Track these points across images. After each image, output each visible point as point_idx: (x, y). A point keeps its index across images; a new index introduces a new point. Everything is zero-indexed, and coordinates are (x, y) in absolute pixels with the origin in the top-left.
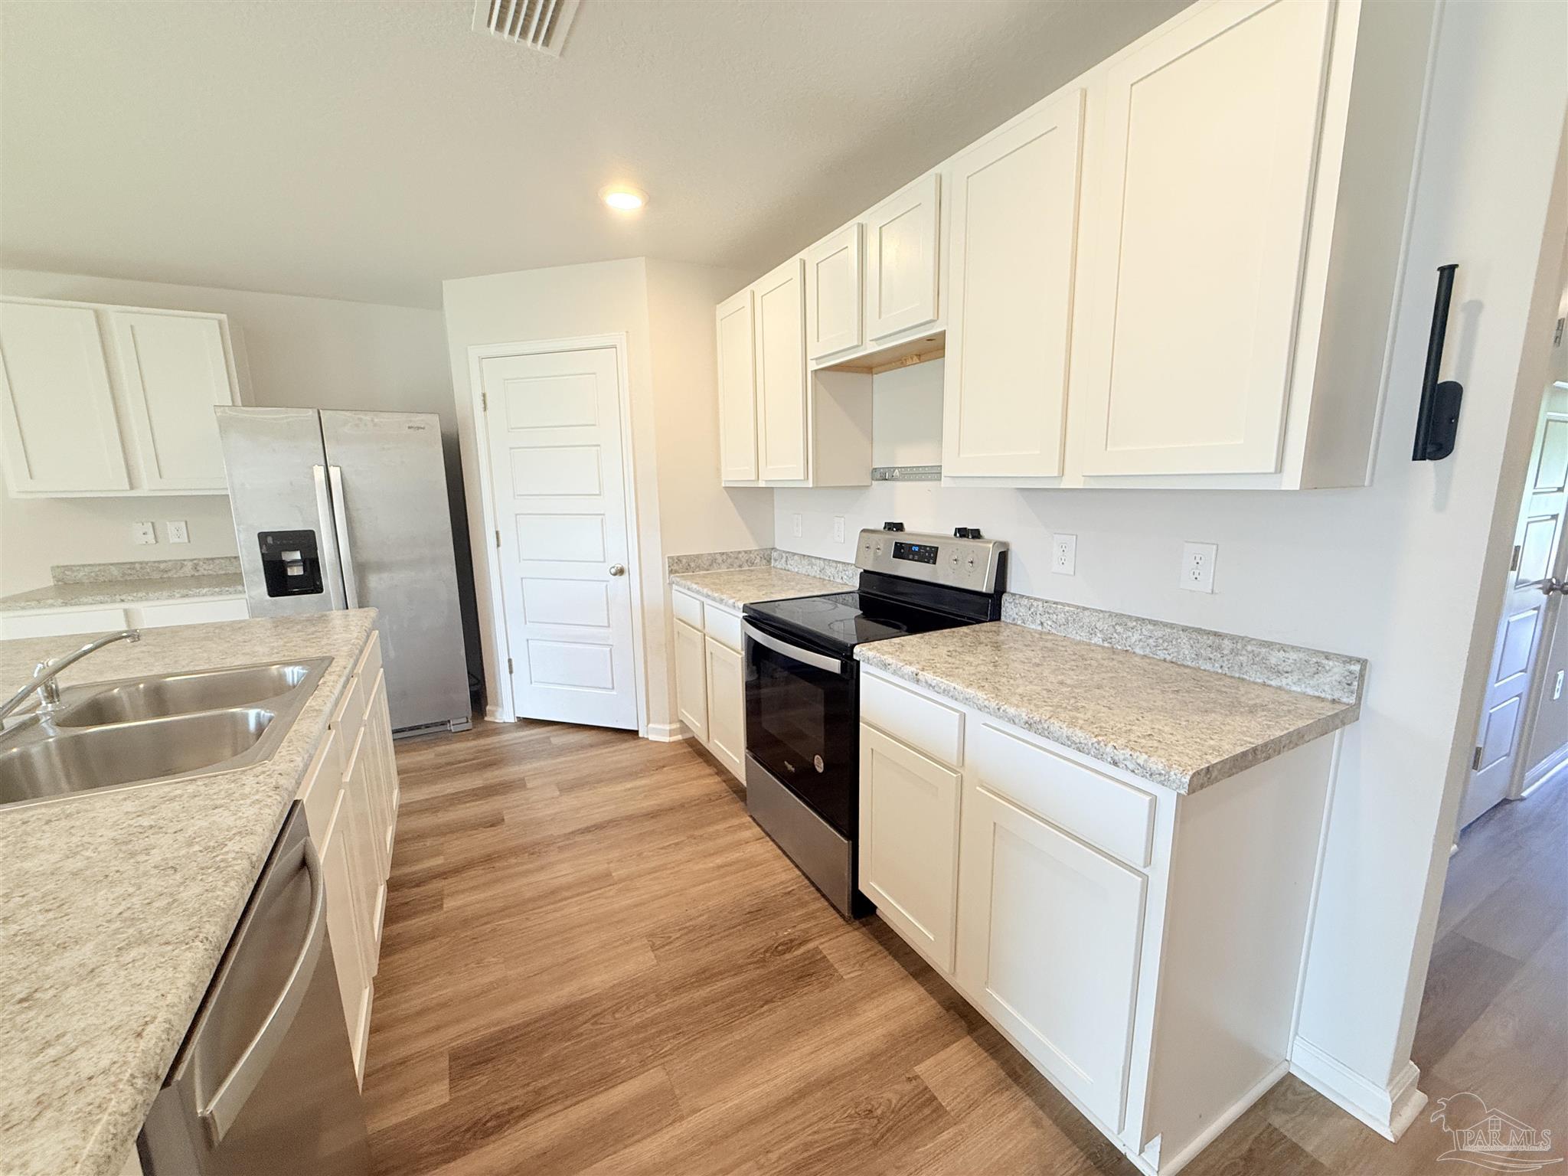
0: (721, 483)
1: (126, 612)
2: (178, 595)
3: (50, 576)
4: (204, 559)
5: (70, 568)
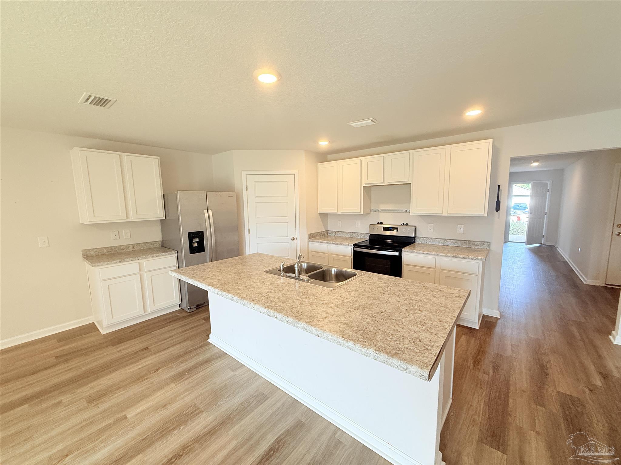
0: (318, 212)
1: (139, 264)
2: (155, 256)
3: (81, 254)
4: (136, 244)
5: (88, 250)
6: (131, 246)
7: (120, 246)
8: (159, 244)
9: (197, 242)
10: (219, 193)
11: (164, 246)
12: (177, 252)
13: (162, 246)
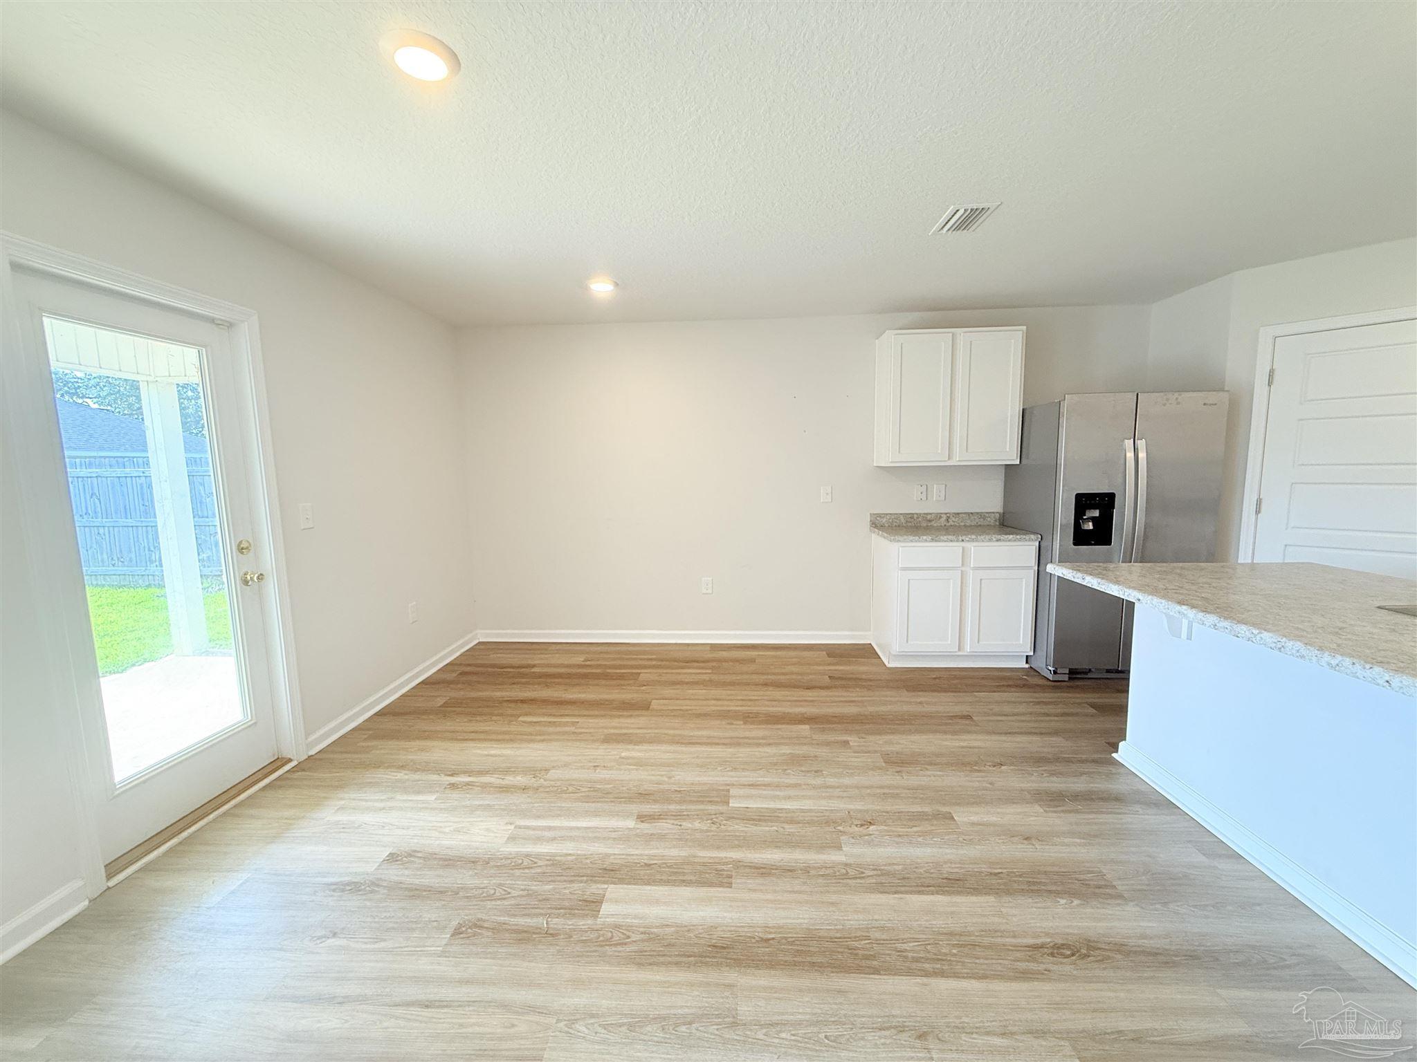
3: (869, 520)
4: (954, 513)
5: (880, 515)
6: (944, 517)
7: (927, 514)
8: (994, 518)
9: (1093, 519)
10: (1176, 395)
11: (1005, 524)
12: (1040, 536)
13: (1000, 524)
